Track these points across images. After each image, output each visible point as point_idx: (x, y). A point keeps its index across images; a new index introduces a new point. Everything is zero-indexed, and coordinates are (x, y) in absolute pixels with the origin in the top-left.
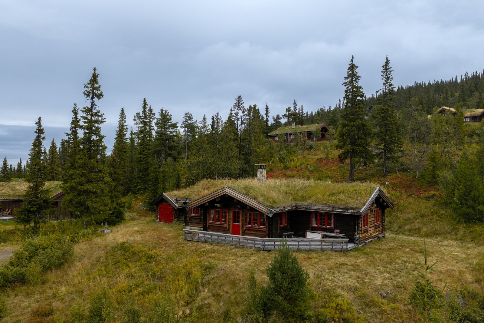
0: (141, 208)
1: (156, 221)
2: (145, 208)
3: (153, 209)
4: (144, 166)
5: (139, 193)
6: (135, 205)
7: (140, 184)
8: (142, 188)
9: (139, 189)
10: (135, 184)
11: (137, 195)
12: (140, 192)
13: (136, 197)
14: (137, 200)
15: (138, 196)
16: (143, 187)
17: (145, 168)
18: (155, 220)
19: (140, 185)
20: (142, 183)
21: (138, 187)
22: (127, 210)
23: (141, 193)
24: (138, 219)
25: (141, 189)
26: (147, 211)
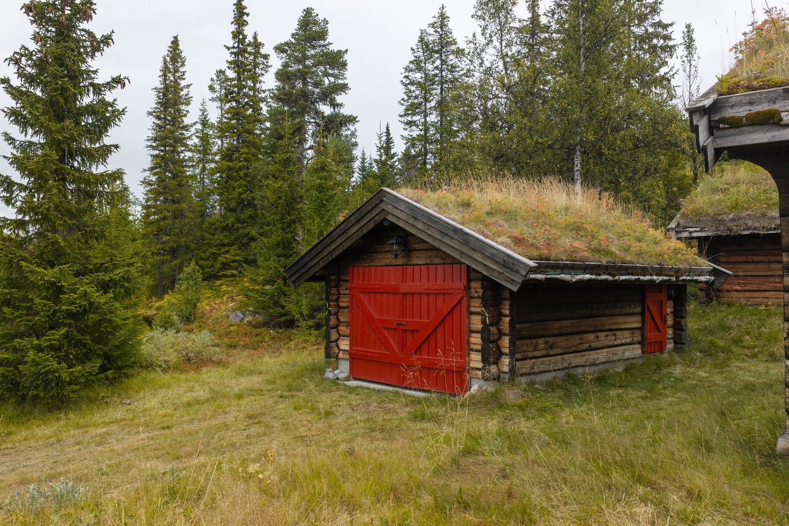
0: (235, 318)
1: (329, 375)
2: (249, 318)
3: (283, 319)
4: (241, 194)
5: (225, 276)
6: (211, 311)
7: (227, 248)
8: (234, 261)
9: (223, 264)
10: (213, 250)
11: (218, 283)
12: (229, 272)
13: (217, 290)
14: (219, 297)
15: (221, 284)
16: (238, 258)
17: (242, 200)
18: (322, 372)
19: (227, 252)
20: (233, 244)
21: (221, 259)
22: (181, 326)
23: (233, 275)
24: (218, 363)
25: (232, 264)
26: (255, 327)
